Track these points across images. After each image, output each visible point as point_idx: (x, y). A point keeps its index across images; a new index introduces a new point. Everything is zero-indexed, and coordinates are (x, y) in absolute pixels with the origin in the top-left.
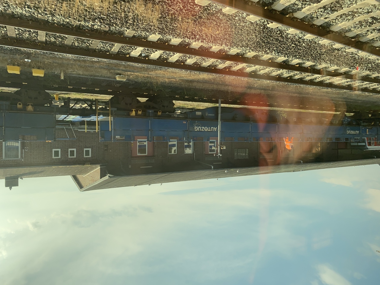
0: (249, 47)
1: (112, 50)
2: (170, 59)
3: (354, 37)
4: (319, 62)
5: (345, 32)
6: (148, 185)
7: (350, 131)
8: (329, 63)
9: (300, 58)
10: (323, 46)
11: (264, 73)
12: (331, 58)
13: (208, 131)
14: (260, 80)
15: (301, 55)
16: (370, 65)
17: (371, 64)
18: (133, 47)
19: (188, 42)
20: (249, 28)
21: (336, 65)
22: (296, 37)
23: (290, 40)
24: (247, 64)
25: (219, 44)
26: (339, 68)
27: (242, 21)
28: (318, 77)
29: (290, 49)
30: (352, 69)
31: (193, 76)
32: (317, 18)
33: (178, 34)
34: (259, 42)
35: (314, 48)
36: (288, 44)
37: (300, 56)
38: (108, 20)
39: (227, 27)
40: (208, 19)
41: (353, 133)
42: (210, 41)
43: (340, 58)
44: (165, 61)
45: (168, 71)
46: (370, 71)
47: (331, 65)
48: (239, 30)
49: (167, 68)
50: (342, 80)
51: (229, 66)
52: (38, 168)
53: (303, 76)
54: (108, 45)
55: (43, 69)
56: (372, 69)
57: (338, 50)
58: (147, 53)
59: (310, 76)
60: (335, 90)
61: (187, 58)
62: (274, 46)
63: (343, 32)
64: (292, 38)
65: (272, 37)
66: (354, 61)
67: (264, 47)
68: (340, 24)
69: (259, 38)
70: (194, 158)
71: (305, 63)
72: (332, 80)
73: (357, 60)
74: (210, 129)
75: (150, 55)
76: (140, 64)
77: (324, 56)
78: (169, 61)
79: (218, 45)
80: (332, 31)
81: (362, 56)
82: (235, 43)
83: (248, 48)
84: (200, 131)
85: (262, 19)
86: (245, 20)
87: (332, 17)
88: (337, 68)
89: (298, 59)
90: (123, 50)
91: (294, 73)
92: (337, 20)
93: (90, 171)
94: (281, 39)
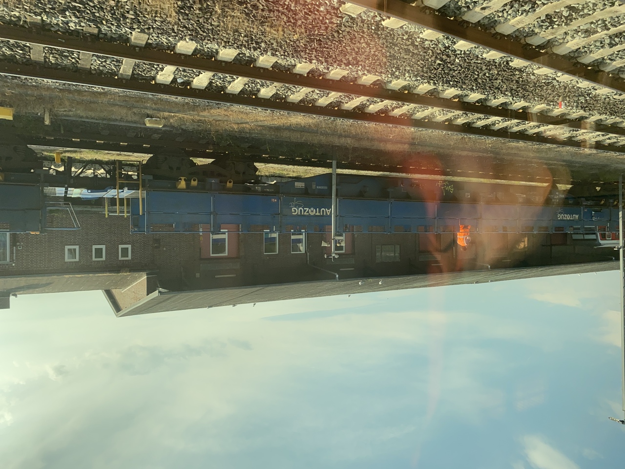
0: (361, 65)
1: (120, 72)
2: (229, 88)
3: (544, 46)
4: (491, 93)
5: (525, 37)
6: (232, 306)
7: (562, 215)
8: (509, 94)
9: (457, 86)
10: (492, 63)
11: (401, 113)
12: (512, 86)
13: (315, 216)
14: (398, 126)
15: (456, 80)
16: (582, 99)
17: (583, 97)
18: (155, 67)
19: (248, 55)
20: (350, 28)
21: (522, 99)
22: (440, 46)
23: (430, 51)
24: (368, 98)
25: (306, 59)
26: (530, 104)
27: (333, 14)
28: (497, 122)
29: (435, 69)
30: (552, 106)
31: (278, 118)
32: (468, 7)
33: (225, 40)
34: (376, 56)
35: (478, 68)
36: (430, 60)
37: (455, 83)
38: (89, 12)
39: (311, 26)
40: (270, 11)
41: (568, 219)
42: (288, 54)
43: (527, 87)
44: (222, 92)
45: (232, 109)
46: (585, 111)
47: (515, 98)
48: (333, 33)
49: (228, 104)
50: (539, 127)
51: (338, 102)
52: (40, 278)
53: (471, 119)
54: (111, 63)
55: (11, 106)
56: (587, 107)
57: (520, 70)
58: (185, 76)
59: (483, 119)
60: (531, 144)
61: (259, 87)
62: (405, 64)
63: (521, 37)
64: (434, 48)
65: (396, 45)
66: (553, 91)
67: (388, 66)
68: (512, 21)
69: (374, 48)
70: (307, 261)
71: (468, 95)
72: (522, 126)
73: (557, 89)
74: (319, 212)
75: (192, 81)
76: (179, 98)
77: (498, 81)
78: (227, 91)
79: (305, 61)
80: (500, 33)
81: (565, 82)
82: (334, 57)
83: (359, 66)
84: (301, 215)
85: (370, 11)
86: (339, 12)
87: (495, 6)
88: (526, 104)
89: (453, 88)
90: (141, 71)
91: (452, 114)
92: (505, 12)
93: (131, 283)
94: (413, 50)
